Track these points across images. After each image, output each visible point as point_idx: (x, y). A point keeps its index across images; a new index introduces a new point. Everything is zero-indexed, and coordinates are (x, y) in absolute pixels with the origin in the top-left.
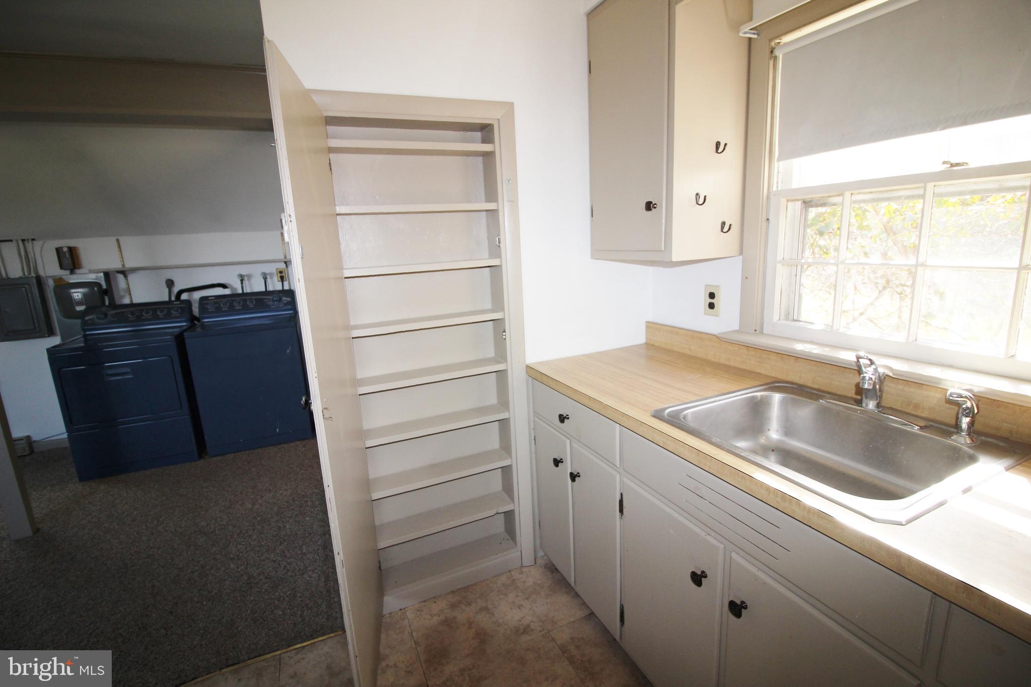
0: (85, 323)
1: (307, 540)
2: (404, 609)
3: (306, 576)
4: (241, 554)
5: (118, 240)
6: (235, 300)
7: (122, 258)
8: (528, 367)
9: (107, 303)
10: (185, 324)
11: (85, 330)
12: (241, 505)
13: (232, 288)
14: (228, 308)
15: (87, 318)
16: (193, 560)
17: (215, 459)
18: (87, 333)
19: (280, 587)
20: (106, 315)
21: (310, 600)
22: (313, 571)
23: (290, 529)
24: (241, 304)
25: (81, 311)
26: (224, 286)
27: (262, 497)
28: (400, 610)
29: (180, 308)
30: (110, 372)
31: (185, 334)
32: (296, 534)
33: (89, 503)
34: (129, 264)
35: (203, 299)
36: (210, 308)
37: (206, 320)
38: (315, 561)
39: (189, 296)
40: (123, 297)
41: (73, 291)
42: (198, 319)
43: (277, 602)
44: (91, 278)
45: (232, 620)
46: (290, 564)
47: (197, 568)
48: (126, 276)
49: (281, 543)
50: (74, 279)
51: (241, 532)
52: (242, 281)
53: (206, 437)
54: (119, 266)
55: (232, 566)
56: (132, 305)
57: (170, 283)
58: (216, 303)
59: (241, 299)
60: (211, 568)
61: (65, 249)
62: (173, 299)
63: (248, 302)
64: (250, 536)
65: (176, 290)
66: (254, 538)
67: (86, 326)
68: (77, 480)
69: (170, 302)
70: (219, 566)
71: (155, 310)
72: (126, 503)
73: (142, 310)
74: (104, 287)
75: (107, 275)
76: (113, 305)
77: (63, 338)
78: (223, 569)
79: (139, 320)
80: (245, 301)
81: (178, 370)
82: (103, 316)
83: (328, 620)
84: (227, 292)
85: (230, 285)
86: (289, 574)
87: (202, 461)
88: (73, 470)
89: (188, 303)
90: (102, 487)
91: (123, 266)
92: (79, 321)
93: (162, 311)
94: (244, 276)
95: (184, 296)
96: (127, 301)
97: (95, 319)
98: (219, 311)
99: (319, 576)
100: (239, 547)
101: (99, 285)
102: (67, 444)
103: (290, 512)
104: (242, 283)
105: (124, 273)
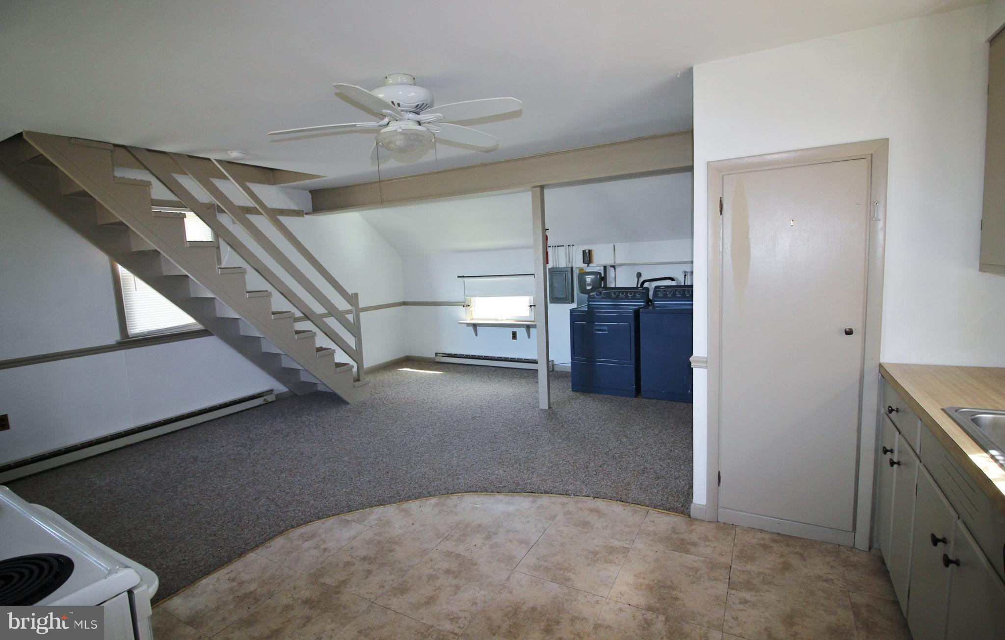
0: (589, 297)
1: (686, 463)
2: (736, 525)
3: (677, 481)
4: (644, 455)
5: (614, 246)
6: (677, 290)
7: (615, 257)
8: (880, 365)
9: (602, 286)
10: (643, 304)
11: (589, 301)
12: (652, 430)
13: (678, 281)
14: (671, 295)
15: (591, 294)
16: (618, 448)
17: (645, 400)
18: (590, 303)
19: (660, 480)
20: (601, 293)
21: (675, 493)
22: (683, 480)
23: (678, 453)
24: (681, 293)
25: (589, 289)
26: (672, 279)
27: (666, 430)
28: (733, 524)
29: (642, 292)
30: (597, 328)
31: (641, 310)
32: (680, 458)
33: (574, 403)
34: (618, 262)
35: (657, 287)
36: (660, 295)
37: (656, 303)
38: (687, 476)
39: (650, 285)
40: (611, 282)
41: (587, 277)
42: (651, 301)
43: (655, 486)
44: (596, 269)
45: (629, 483)
46: (670, 471)
47: (618, 452)
48: (615, 269)
49: (669, 459)
50: (588, 270)
51: (647, 444)
52: (685, 276)
53: (642, 383)
54: (612, 262)
55: (637, 459)
56: (616, 288)
57: (639, 275)
58: (665, 291)
59: (681, 290)
60: (626, 455)
61: (587, 251)
62: (639, 286)
63: (686, 293)
64: (652, 448)
65: (641, 280)
66: (654, 450)
67: (590, 298)
68: (571, 389)
69: (637, 287)
70: (630, 456)
71: (627, 293)
72: (592, 409)
73: (620, 292)
74: (603, 276)
75: (605, 267)
76: (605, 288)
77: (578, 305)
78: (632, 458)
79: (617, 298)
80: (684, 291)
81: (633, 334)
82: (598, 293)
83: (682, 507)
84: (674, 283)
85: (677, 278)
86: (668, 476)
87: (636, 399)
88: (570, 384)
89: (647, 289)
90: (581, 397)
91: (615, 262)
92: (587, 296)
93: (631, 294)
94: (687, 272)
95: (646, 285)
96: (613, 285)
97: (595, 295)
98: (665, 297)
99: (686, 484)
100: (644, 451)
101: (600, 274)
102: (570, 370)
103: (681, 445)
104: (685, 278)
105: (614, 267)
